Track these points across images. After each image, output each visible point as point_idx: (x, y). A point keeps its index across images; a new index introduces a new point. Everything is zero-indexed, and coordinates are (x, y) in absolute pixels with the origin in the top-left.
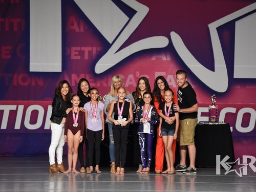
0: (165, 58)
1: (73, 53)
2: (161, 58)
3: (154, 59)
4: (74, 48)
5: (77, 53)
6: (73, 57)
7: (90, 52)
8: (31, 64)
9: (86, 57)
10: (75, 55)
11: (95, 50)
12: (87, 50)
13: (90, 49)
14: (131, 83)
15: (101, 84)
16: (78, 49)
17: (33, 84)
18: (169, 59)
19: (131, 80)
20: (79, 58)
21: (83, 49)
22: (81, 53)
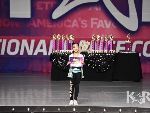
0: (98, 9)
1: (38, 5)
2: (95, 9)
3: (90, 9)
4: (38, 3)
5: (41, 5)
6: (38, 8)
7: (49, 5)
8: (11, 12)
9: (47, 8)
10: (40, 7)
11: (52, 3)
12: (47, 3)
13: (49, 3)
14: (75, 25)
15: (56, 26)
16: (41, 3)
17: (12, 25)
18: (100, 9)
19: (75, 23)
20: (42, 9)
21: (44, 3)
22: (43, 6)
